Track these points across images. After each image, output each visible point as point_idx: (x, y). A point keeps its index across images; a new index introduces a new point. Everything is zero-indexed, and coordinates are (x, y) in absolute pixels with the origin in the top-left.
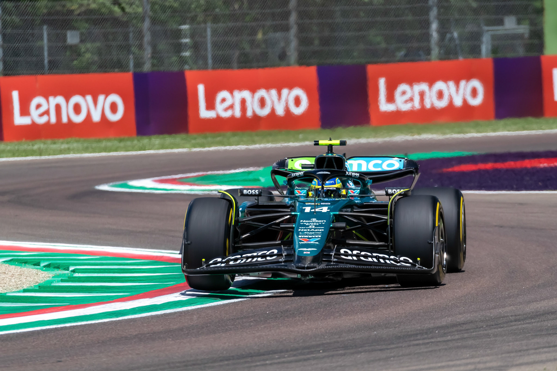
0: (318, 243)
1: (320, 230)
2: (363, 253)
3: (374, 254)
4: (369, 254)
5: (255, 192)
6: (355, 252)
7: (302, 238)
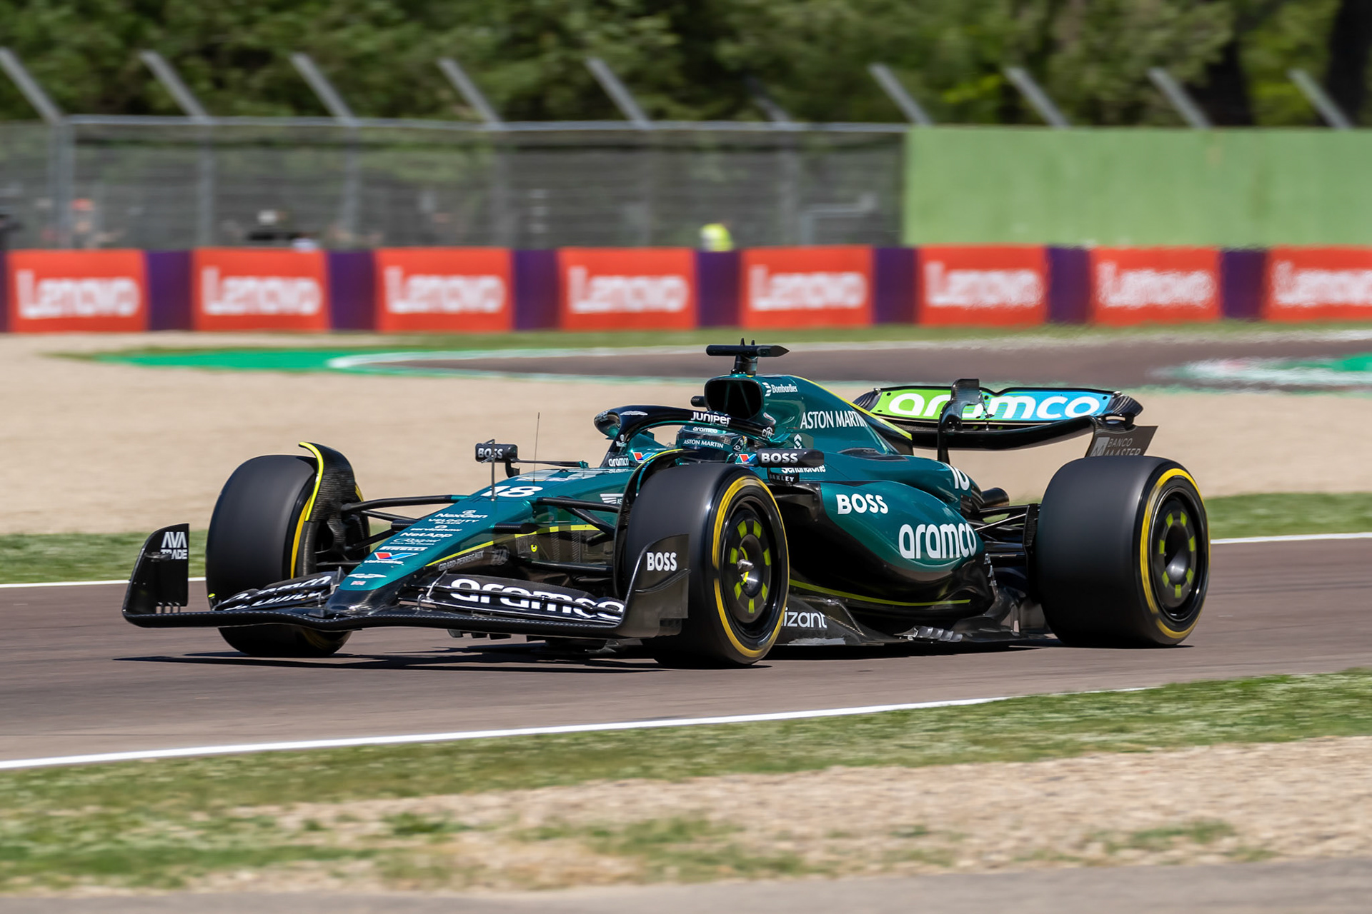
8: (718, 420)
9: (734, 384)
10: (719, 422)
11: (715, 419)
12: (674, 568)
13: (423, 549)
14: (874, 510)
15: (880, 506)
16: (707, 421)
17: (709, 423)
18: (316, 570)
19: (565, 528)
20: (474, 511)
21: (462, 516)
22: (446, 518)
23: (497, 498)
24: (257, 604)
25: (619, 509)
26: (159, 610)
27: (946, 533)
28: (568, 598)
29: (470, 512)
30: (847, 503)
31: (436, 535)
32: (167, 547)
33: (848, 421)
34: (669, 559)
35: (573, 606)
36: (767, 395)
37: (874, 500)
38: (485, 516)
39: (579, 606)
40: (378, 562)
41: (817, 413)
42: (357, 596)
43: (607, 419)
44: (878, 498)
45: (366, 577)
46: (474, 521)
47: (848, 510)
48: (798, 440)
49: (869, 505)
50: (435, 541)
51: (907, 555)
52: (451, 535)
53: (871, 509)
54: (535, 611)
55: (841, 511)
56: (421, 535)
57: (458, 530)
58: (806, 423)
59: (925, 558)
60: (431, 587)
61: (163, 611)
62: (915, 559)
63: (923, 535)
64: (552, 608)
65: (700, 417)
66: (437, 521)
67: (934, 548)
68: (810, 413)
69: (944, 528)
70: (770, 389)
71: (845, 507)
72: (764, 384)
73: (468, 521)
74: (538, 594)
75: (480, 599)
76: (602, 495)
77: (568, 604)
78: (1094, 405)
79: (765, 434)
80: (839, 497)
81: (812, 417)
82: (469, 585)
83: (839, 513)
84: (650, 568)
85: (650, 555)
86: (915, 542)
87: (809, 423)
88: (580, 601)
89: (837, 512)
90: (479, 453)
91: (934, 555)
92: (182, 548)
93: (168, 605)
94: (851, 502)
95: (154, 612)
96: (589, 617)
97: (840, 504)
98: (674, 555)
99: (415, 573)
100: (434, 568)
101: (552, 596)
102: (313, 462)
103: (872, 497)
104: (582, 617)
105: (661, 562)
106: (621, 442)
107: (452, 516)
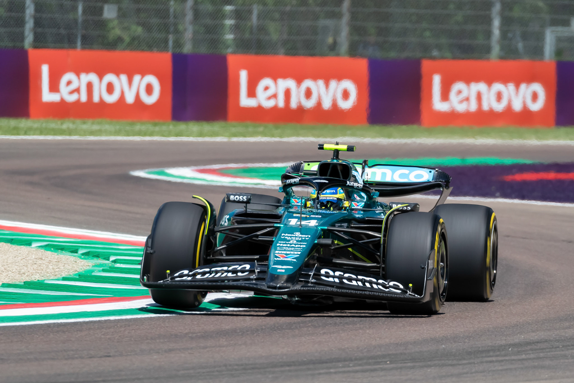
0: (295, 260)
1: (302, 246)
2: (346, 275)
3: (360, 277)
4: (354, 277)
5: (243, 198)
6: (337, 273)
7: (279, 253)
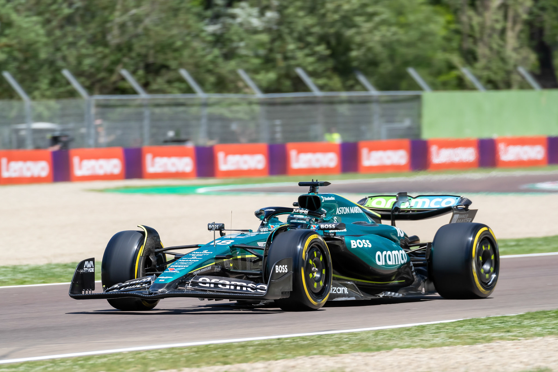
8: (303, 212)
9: (310, 197)
10: (304, 213)
11: (302, 212)
12: (286, 271)
13: (187, 266)
14: (366, 246)
15: (368, 245)
16: (299, 213)
17: (300, 213)
18: (145, 275)
19: (243, 257)
20: (207, 251)
21: (203, 253)
22: (196, 254)
23: (216, 245)
24: (122, 289)
25: (264, 248)
26: (83, 292)
27: (395, 255)
28: (245, 284)
29: (206, 251)
30: (355, 244)
31: (193, 261)
32: (86, 267)
33: (354, 211)
34: (284, 268)
35: (247, 287)
36: (323, 201)
37: (366, 242)
38: (212, 253)
39: (249, 287)
40: (170, 272)
41: (343, 208)
42: (161, 286)
43: (259, 212)
44: (368, 241)
45: (165, 278)
46: (207, 255)
47: (355, 247)
48: (335, 219)
49: (364, 244)
50: (192, 263)
51: (379, 263)
52: (198, 260)
53: (365, 246)
54: (232, 290)
55: (353, 247)
56: (186, 261)
57: (201, 258)
58: (338, 212)
59: (386, 265)
60: (191, 281)
61: (85, 293)
62: (382, 265)
63: (385, 255)
64: (238, 288)
65: (296, 211)
66: (193, 255)
67: (390, 260)
68: (340, 208)
69: (394, 252)
70: (324, 199)
71: (354, 245)
72: (322, 197)
73: (205, 255)
74: (233, 283)
75: (210, 286)
76: (258, 243)
77: (245, 286)
78: (452, 202)
79: (322, 217)
80: (352, 241)
81: (341, 209)
82: (206, 280)
83: (352, 248)
84: (277, 272)
85: (277, 266)
86: (382, 258)
87: (340, 212)
88: (250, 285)
89: (351, 247)
90: (209, 227)
91: (390, 263)
92: (92, 267)
93: (87, 290)
94: (356, 243)
95: (81, 293)
96: (253, 291)
97: (352, 244)
98: (286, 266)
99: (184, 276)
100: (192, 274)
101: (239, 283)
102: (143, 233)
103: (365, 241)
104: (251, 292)
105: (281, 269)
106: (265, 221)
107: (199, 253)
